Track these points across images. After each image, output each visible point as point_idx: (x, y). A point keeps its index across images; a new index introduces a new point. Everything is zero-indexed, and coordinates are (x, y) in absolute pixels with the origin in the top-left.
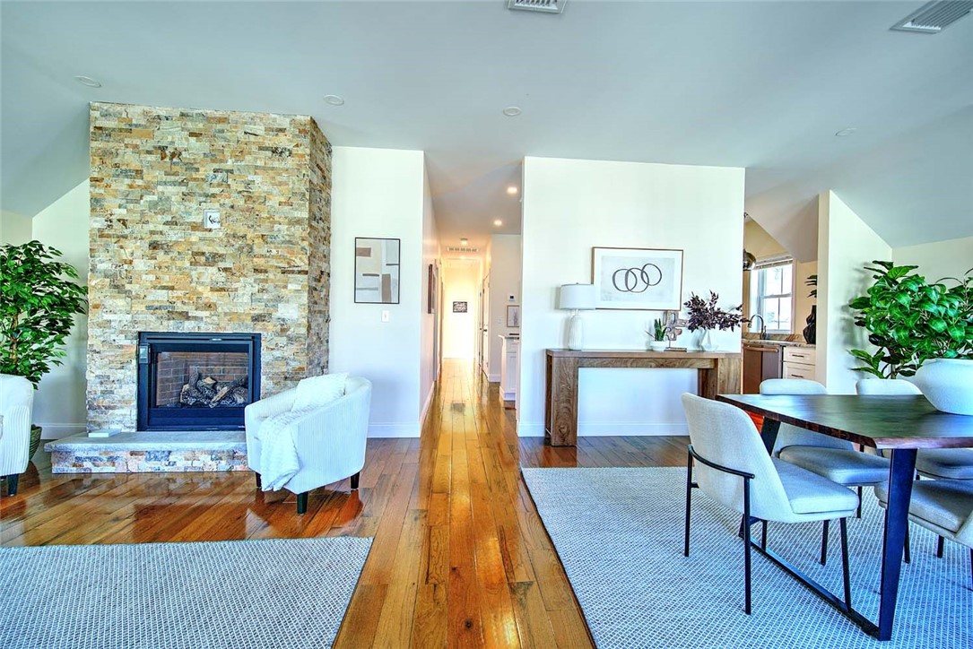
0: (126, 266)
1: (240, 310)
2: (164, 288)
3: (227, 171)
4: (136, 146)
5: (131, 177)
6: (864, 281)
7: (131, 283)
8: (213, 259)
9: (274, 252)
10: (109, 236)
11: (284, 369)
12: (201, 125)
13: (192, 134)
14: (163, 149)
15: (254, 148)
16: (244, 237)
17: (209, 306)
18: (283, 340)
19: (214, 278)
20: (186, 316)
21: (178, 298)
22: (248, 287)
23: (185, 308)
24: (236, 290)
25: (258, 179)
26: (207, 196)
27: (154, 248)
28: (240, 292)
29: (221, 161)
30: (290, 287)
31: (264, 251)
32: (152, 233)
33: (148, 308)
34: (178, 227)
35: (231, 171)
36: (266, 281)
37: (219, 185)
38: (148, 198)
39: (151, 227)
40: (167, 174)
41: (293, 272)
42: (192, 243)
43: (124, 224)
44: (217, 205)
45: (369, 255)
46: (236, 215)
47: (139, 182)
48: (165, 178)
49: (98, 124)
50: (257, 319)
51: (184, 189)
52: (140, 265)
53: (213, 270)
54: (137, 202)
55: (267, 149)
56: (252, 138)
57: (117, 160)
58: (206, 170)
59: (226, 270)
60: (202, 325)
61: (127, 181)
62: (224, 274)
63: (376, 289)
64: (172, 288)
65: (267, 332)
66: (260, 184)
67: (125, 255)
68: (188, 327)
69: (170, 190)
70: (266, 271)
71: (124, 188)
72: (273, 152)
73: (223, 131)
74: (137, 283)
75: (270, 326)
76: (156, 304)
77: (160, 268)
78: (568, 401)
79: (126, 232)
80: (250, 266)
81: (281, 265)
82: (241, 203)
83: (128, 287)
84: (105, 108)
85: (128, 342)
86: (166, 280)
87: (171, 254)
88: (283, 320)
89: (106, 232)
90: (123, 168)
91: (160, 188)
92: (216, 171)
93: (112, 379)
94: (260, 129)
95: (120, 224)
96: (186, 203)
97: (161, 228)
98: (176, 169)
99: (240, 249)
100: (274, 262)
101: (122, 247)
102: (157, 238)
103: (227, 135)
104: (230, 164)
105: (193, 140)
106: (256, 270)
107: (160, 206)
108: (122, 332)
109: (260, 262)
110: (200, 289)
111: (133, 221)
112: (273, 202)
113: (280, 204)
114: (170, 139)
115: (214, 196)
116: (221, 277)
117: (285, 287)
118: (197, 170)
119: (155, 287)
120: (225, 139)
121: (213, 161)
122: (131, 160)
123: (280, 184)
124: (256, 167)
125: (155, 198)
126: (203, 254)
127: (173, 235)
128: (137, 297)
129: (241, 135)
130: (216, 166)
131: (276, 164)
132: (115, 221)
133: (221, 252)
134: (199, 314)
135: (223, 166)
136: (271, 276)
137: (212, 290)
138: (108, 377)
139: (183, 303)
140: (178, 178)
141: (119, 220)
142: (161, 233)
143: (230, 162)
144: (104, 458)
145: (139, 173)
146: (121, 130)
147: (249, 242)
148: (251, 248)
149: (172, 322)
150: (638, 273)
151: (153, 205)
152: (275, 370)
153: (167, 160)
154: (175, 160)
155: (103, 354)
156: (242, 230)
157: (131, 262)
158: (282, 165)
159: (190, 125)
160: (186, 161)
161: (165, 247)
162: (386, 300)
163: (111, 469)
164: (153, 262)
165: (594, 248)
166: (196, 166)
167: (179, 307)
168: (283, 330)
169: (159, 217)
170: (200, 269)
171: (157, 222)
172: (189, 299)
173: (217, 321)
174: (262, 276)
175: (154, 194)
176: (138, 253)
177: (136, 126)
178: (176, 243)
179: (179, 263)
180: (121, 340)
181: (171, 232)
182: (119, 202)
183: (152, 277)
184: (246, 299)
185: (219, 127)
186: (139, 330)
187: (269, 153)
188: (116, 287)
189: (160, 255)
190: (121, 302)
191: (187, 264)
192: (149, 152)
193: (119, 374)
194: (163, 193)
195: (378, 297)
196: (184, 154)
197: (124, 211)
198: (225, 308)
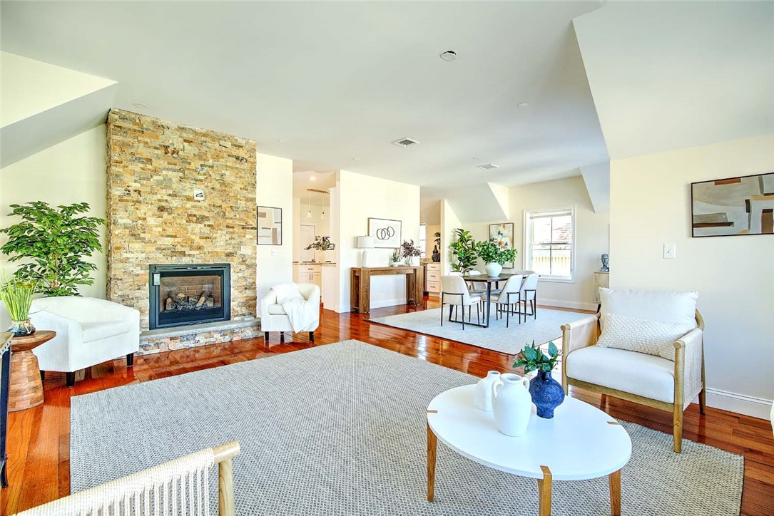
0: (140, 222)
1: (218, 250)
2: (168, 236)
3: (209, 167)
4: (147, 143)
5: (143, 163)
6: (454, 236)
7: (144, 233)
8: (201, 219)
9: (238, 216)
10: (127, 201)
11: (245, 284)
12: (191, 136)
13: (186, 141)
14: (166, 147)
15: (225, 155)
16: (220, 206)
17: (199, 248)
18: (243, 267)
19: (202, 231)
20: (183, 254)
21: (178, 243)
22: (223, 236)
23: (183, 249)
24: (216, 238)
25: (228, 173)
26: (196, 180)
27: (162, 211)
28: (218, 239)
29: (205, 160)
30: (247, 236)
31: (232, 215)
32: (159, 200)
33: (158, 249)
34: (177, 198)
35: (212, 167)
36: (233, 233)
37: (205, 174)
38: (155, 178)
39: (159, 197)
40: (169, 164)
41: (248, 228)
42: (186, 209)
43: (139, 193)
44: (203, 186)
45: (265, 217)
46: (215, 193)
47: (149, 167)
48: (167, 166)
49: (118, 123)
50: (229, 255)
51: (181, 174)
52: (151, 221)
53: (202, 226)
54: (148, 179)
55: (233, 156)
56: (224, 149)
57: (133, 150)
58: (196, 164)
59: (209, 226)
60: (194, 259)
61: (142, 166)
62: (209, 228)
63: (269, 237)
64: (175, 237)
65: (234, 263)
66: (229, 176)
67: (140, 214)
68: (185, 261)
69: (170, 174)
70: (233, 227)
71: (138, 169)
72: (237, 159)
73: (206, 142)
74: (150, 233)
75: (236, 259)
76: (163, 247)
77: (166, 223)
78: (366, 292)
79: (141, 199)
80: (225, 224)
81: (242, 224)
82: (218, 186)
83: (142, 235)
84: (123, 114)
85: (143, 272)
86: (170, 231)
87: (173, 215)
88: (244, 255)
89: (125, 198)
90: (138, 156)
91: (164, 172)
92: (202, 165)
93: (131, 297)
94: (229, 144)
95: (136, 193)
96: (183, 183)
97: (165, 198)
98: (175, 161)
99: (218, 213)
100: (238, 222)
101: (137, 209)
102: (163, 204)
103: (210, 145)
104: (210, 162)
105: (186, 144)
106: (227, 227)
107: (165, 184)
108: (138, 265)
109: (230, 222)
110: (193, 237)
111: (145, 192)
112: (237, 187)
113: (241, 189)
114: (171, 141)
115: (201, 180)
116: (207, 231)
117: (245, 236)
118: (190, 163)
119: (162, 236)
120: (208, 147)
121: (200, 159)
122: (143, 152)
123: (241, 177)
124: (226, 166)
125: (161, 178)
126: (195, 216)
127: (175, 203)
128: (150, 242)
129: (217, 145)
130: (202, 163)
131: (238, 166)
132: (132, 191)
133: (206, 215)
134: (192, 252)
135: (206, 163)
136: (236, 230)
137: (201, 238)
138: (128, 296)
139: (182, 246)
140: (177, 167)
141: (136, 191)
142: (166, 201)
143: (211, 161)
144: (152, 344)
145: (149, 161)
146: (135, 130)
147: (223, 210)
148: (225, 213)
149: (174, 258)
150: (386, 231)
151: (159, 183)
152: (239, 284)
153: (169, 155)
154: (174, 155)
155: (124, 281)
156: (219, 203)
157: (145, 219)
158: (242, 167)
159: (184, 135)
160: (182, 157)
161: (169, 210)
162: (275, 243)
163: (158, 351)
164: (161, 219)
165: (369, 219)
166: (189, 161)
167: (179, 248)
168: (243, 261)
169: (164, 191)
170: (193, 225)
171: (163, 194)
172: (186, 243)
173: (203, 257)
174: (231, 230)
175: (160, 175)
176: (150, 213)
177: (147, 129)
178: (177, 208)
179: (178, 221)
180: (138, 271)
181: (173, 201)
182: (134, 178)
183: (160, 229)
184: (222, 243)
185: (203, 139)
186: (151, 263)
187: (234, 159)
188: (133, 235)
189: (165, 215)
190: (137, 246)
191: (185, 222)
192: (156, 148)
193: (137, 293)
194: (166, 175)
195: (270, 241)
196: (181, 153)
197: (138, 185)
198: (209, 249)
